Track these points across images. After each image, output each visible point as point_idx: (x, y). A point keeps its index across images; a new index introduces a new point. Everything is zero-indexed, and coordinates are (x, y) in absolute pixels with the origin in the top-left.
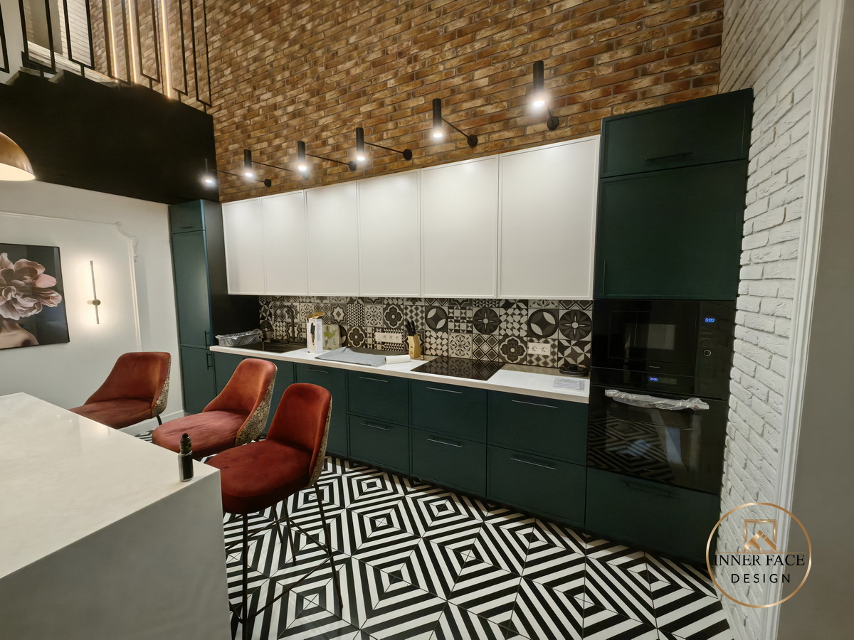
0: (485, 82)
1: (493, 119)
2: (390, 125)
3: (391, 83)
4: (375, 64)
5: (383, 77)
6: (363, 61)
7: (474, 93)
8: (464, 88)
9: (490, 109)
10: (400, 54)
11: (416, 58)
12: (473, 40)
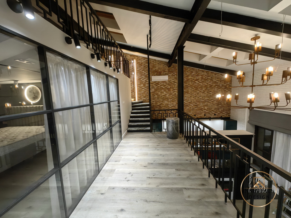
0: (206, 108)
1: (207, 113)
2: (192, 111)
3: (192, 105)
4: (189, 102)
5: (191, 104)
6: (187, 101)
7: (205, 109)
8: (204, 108)
9: (207, 112)
10: (194, 102)
11: (196, 103)
12: (205, 103)
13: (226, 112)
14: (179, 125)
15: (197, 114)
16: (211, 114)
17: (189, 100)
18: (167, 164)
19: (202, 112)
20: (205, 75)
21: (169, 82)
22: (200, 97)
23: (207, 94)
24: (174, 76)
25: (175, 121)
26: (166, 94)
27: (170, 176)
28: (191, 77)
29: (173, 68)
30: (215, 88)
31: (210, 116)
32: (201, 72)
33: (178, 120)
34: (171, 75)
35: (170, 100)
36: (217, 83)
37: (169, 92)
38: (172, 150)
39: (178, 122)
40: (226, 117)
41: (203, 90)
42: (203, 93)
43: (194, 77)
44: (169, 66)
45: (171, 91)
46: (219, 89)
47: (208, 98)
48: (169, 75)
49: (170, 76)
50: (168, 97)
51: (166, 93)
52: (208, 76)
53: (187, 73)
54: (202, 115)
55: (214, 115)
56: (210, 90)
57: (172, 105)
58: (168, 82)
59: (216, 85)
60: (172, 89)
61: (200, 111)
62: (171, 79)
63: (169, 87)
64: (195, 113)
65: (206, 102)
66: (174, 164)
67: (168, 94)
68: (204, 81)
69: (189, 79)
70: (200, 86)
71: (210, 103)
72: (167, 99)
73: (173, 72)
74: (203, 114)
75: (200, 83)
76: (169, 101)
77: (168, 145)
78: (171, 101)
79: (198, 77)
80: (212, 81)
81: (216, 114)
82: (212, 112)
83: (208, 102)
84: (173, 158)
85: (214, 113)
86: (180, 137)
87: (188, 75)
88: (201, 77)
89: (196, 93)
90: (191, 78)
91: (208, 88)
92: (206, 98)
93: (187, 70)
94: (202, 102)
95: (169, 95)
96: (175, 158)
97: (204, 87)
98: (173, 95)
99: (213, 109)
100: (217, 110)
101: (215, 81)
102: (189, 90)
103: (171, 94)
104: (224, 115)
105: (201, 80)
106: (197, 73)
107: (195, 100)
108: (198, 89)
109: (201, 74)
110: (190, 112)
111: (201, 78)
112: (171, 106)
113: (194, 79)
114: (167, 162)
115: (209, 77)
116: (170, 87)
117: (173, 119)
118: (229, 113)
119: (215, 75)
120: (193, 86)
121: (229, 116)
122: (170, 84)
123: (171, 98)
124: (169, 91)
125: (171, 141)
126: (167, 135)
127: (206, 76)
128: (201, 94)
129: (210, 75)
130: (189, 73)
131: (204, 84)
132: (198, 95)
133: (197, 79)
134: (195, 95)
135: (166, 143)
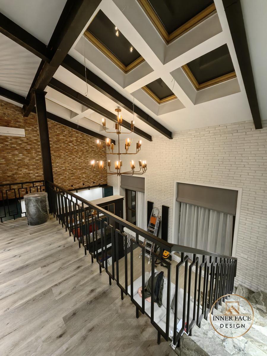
0: (85, 176)
2: (68, 181)
3: (68, 174)
4: (63, 170)
5: (66, 172)
6: (61, 169)
7: (83, 178)
8: (81, 177)
9: (86, 180)
10: (69, 169)
11: (72, 171)
12: (82, 170)
13: (104, 179)
14: (47, 203)
15: (75, 184)
16: (90, 182)
17: (62, 167)
18: (27, 266)
19: (80, 181)
20: (80, 137)
21: (27, 139)
22: (77, 164)
23: (84, 159)
24: (36, 131)
25: (40, 197)
26: (24, 159)
27: (31, 282)
28: (63, 137)
29: (33, 119)
30: (92, 153)
31: (90, 185)
32: (75, 132)
33: (45, 196)
34: (30, 129)
35: (31, 167)
36: (93, 148)
37: (29, 155)
38: (37, 240)
39: (46, 198)
40: (104, 184)
41: (79, 155)
42: (79, 158)
43: (67, 138)
44: (26, 115)
45: (34, 153)
46: (96, 155)
47: (86, 165)
48: (27, 128)
49: (28, 130)
50: (28, 163)
51: (24, 157)
52: (84, 139)
53: (56, 130)
54: (80, 185)
55: (93, 183)
56: (87, 155)
57: (36, 175)
58: (25, 139)
59: (93, 150)
60: (35, 150)
61: (77, 180)
62: (31, 136)
63: (28, 148)
64: (72, 183)
65: (84, 169)
66: (40, 260)
67: (28, 158)
68: (79, 144)
69: (60, 140)
70: (75, 150)
71: (88, 170)
72: (26, 165)
73: (33, 126)
74: (82, 183)
75: (75, 146)
76: (31, 169)
77: (29, 235)
78: (35, 168)
79: (72, 139)
80: (88, 145)
81: (95, 182)
82: (91, 179)
83: (86, 169)
84: (37, 252)
85: (93, 181)
86: (51, 219)
87: (59, 134)
88: (75, 138)
89: (71, 158)
90: (63, 139)
91: (85, 153)
92: (83, 165)
93: (56, 127)
94: (79, 169)
95: (29, 160)
96: (41, 251)
97: (81, 152)
98: (36, 160)
99: (91, 177)
100: (95, 178)
101: (91, 145)
102: (62, 154)
103: (34, 158)
104: (102, 182)
105: (76, 143)
106: (70, 133)
107: (70, 167)
108: (73, 153)
109: (75, 135)
110: (66, 183)
111: (76, 140)
112: (34, 177)
113: (67, 141)
114: (27, 263)
115: (84, 141)
116: (31, 148)
117: (36, 195)
118: (106, 180)
119: (91, 139)
120: (67, 150)
121: (106, 182)
122: (30, 143)
123: (33, 163)
124: (28, 153)
125: (34, 228)
126: (28, 222)
127: (81, 139)
128: (77, 160)
129: (85, 138)
130: (59, 131)
131: (79, 148)
132: (74, 160)
133: (71, 141)
134: (70, 161)
135: (25, 234)
